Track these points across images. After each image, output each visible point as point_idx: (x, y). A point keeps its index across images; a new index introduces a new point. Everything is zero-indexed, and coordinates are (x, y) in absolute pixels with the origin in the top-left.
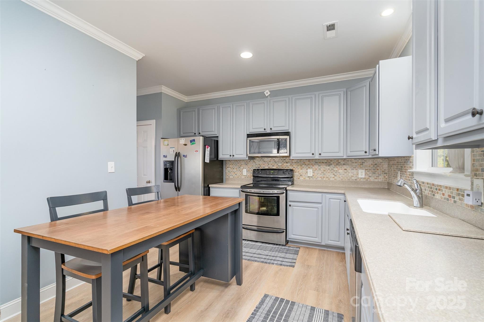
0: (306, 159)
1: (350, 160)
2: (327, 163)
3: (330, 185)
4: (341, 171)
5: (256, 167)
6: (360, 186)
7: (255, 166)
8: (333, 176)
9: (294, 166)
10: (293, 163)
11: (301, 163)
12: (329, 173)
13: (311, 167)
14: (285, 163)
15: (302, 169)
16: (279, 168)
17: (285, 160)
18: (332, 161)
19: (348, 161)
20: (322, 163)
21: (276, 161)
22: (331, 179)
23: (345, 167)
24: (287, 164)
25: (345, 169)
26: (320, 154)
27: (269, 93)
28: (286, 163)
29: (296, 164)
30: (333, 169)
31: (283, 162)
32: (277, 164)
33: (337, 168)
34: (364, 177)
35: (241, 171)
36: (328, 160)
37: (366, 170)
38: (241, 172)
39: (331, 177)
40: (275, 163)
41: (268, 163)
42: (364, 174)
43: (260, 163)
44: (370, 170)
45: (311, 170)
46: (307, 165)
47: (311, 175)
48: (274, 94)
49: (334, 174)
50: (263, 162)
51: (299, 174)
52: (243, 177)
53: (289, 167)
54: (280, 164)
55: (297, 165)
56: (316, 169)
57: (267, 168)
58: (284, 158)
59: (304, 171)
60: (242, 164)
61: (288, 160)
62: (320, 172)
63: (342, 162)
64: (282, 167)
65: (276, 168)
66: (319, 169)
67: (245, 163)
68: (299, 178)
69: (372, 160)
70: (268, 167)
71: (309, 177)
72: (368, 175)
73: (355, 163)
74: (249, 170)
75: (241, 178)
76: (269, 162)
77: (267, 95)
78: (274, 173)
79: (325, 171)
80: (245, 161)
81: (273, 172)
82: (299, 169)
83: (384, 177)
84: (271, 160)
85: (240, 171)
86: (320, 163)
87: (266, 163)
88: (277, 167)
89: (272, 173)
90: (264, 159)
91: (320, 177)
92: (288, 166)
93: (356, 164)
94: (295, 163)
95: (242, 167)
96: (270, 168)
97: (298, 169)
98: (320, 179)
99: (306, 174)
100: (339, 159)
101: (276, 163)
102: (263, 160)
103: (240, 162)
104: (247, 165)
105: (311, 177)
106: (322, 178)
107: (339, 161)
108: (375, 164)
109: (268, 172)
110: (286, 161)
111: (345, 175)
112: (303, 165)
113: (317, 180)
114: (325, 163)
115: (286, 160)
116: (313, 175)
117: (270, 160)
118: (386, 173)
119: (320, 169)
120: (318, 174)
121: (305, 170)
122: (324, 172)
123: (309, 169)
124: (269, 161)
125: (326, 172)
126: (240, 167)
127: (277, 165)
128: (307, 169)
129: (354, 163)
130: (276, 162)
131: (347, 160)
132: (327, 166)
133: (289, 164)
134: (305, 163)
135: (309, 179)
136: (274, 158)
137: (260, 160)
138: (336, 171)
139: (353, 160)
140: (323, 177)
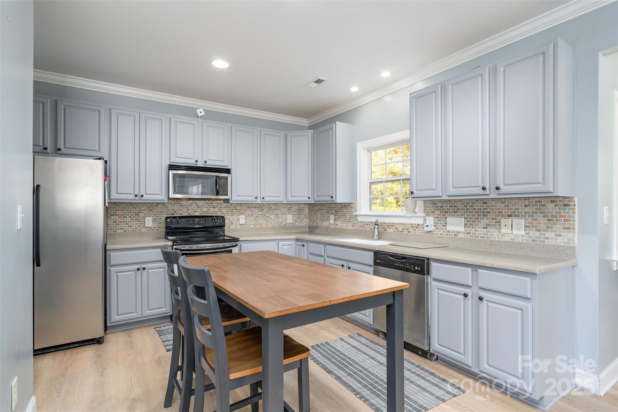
0: (238, 204)
1: (280, 205)
2: (259, 207)
3: (262, 233)
4: (272, 217)
5: (169, 213)
6: (288, 232)
7: (166, 212)
8: (265, 222)
9: (223, 212)
10: (222, 207)
11: (231, 208)
12: (261, 219)
13: (244, 213)
14: (212, 208)
15: (232, 215)
16: (203, 215)
17: (212, 203)
18: (264, 206)
19: (279, 206)
20: (255, 207)
21: (199, 205)
22: (264, 226)
23: (276, 212)
24: (214, 210)
25: (276, 215)
26: (263, 198)
27: (203, 113)
28: (213, 208)
29: (226, 209)
30: (265, 215)
31: (209, 207)
32: (201, 210)
33: (269, 213)
34: (291, 222)
35: (139, 220)
36: (261, 205)
37: (293, 215)
38: (141, 221)
39: (263, 224)
40: (198, 208)
41: (188, 208)
42: (291, 219)
43: (175, 208)
44: (296, 215)
45: (244, 216)
46: (238, 210)
47: (244, 223)
48: (210, 115)
49: (266, 220)
50: (180, 207)
51: (229, 221)
52: (144, 230)
53: (217, 214)
54: (205, 210)
55: (227, 211)
56: (249, 215)
57: (185, 214)
58: (211, 202)
59: (235, 217)
60: (142, 209)
61: (216, 204)
62: (253, 218)
63: (274, 207)
64: (208, 214)
65: (199, 215)
66: (251, 215)
67: (147, 208)
68: (229, 227)
69: (298, 205)
70: (188, 214)
71: (241, 225)
72: (294, 220)
73: (285, 208)
74: (156, 219)
75: (140, 231)
76: (189, 207)
77: (200, 115)
78: (200, 221)
79: (258, 217)
80: (149, 205)
81: (198, 220)
82: (230, 216)
83: (306, 221)
84: (193, 204)
85: (139, 221)
86: (252, 208)
87: (184, 208)
88: (201, 213)
89: (197, 221)
90: (182, 203)
91: (253, 224)
92: (215, 211)
93: (285, 209)
94: (224, 207)
95: (142, 215)
96: (191, 215)
97: (228, 215)
98: (253, 226)
99: (237, 221)
100: (271, 204)
101: (200, 208)
102: (179, 204)
103: (139, 206)
104: (152, 210)
105: (243, 225)
106: (255, 225)
107: (270, 206)
108: (300, 209)
109: (191, 221)
110: (213, 205)
111: (276, 221)
112: (234, 211)
113: (250, 228)
114: (258, 208)
115: (213, 204)
116: (245, 223)
117: (191, 203)
118: (307, 218)
119: (253, 215)
120: (250, 221)
121: (237, 216)
122: (257, 218)
123: (241, 215)
124: (189, 206)
125: (259, 218)
126: (138, 215)
127: (201, 211)
128: (238, 215)
129: (283, 208)
130: (200, 206)
131: (278, 204)
132: (259, 211)
133: (216, 209)
134: (236, 207)
135: (241, 227)
136: (196, 201)
137: (175, 203)
138: (268, 217)
139: (283, 205)
140: (256, 224)
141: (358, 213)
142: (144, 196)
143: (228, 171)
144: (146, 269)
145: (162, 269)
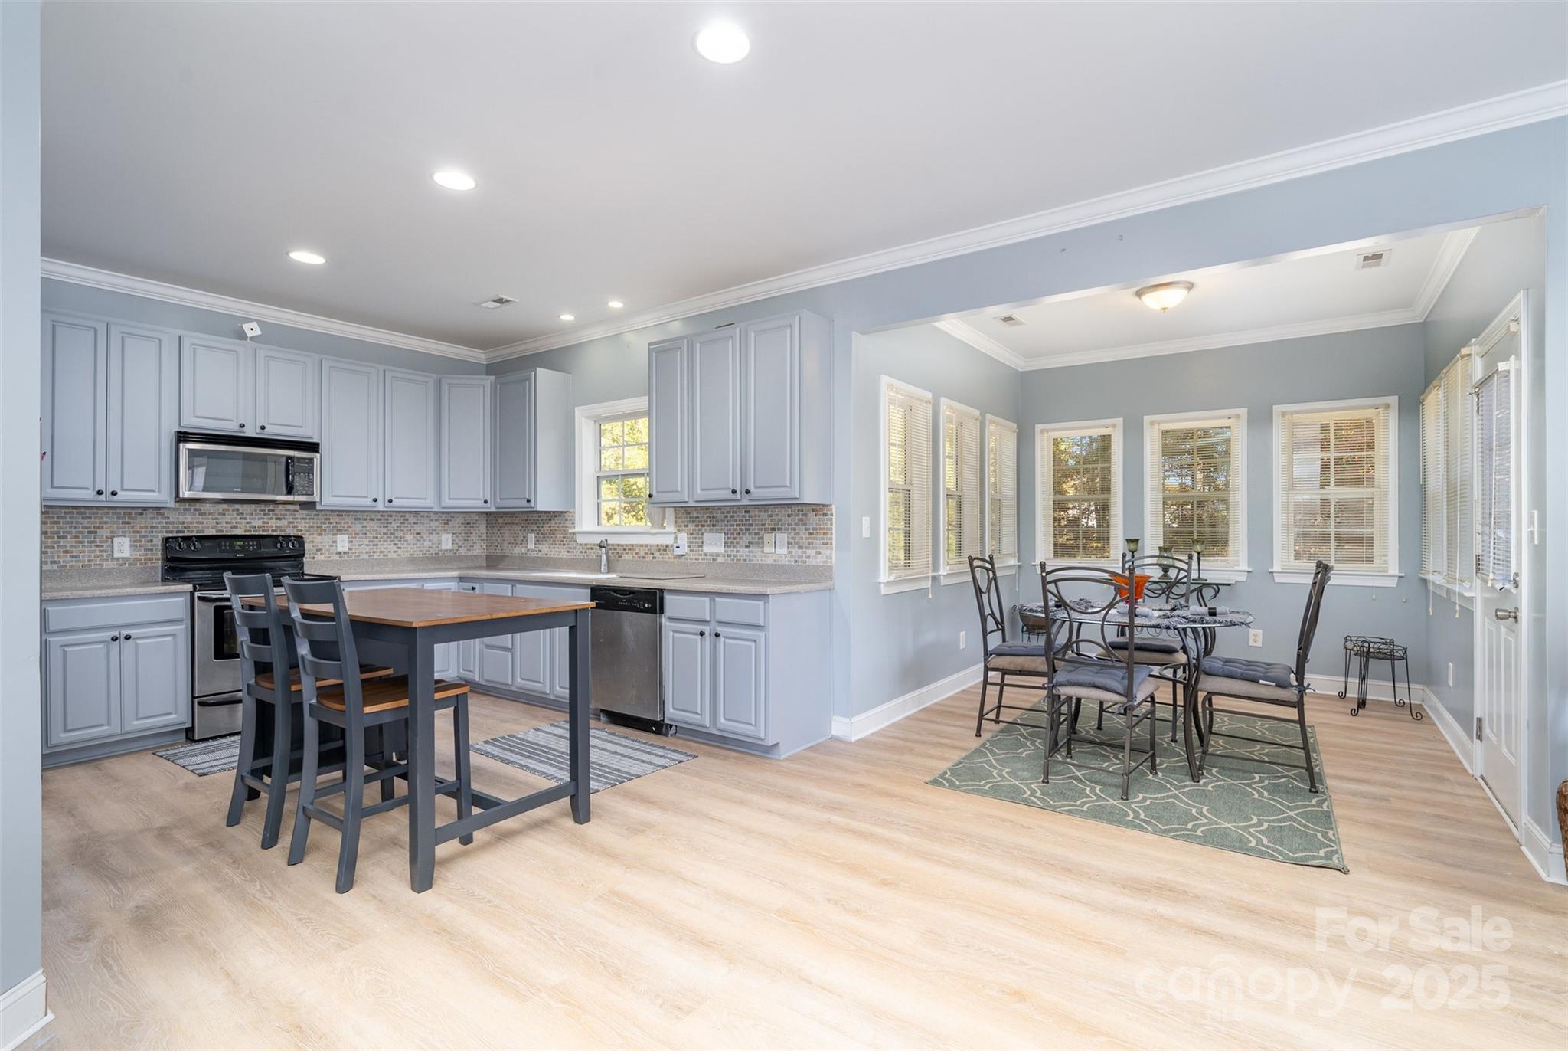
0: (332, 511)
1: (426, 514)
2: (381, 519)
4: (409, 537)
5: (171, 529)
6: (444, 566)
7: (164, 527)
8: (394, 548)
9: (300, 528)
10: (296, 519)
11: (318, 519)
12: (384, 541)
13: (345, 531)
14: (274, 521)
15: (321, 535)
16: (253, 533)
17: (273, 510)
18: (391, 516)
19: (423, 516)
20: (371, 519)
21: (243, 514)
22: (390, 556)
23: (417, 528)
24: (279, 523)
25: (418, 534)
26: (390, 501)
27: (257, 332)
28: (276, 519)
29: (305, 523)
30: (394, 534)
31: (266, 517)
32: (248, 523)
33: (403, 530)
34: (451, 548)
35: (98, 544)
36: (384, 514)
37: (453, 534)
38: (102, 546)
39: (390, 552)
40: (240, 519)
41: (217, 519)
42: (450, 541)
43: (186, 518)
44: (459, 534)
45: (346, 537)
46: (335, 524)
47: (346, 550)
48: (273, 336)
49: (395, 544)
50: (197, 516)
51: (313, 546)
52: (111, 564)
53: (285, 531)
54: (257, 523)
55: (307, 525)
56: (357, 534)
57: (212, 532)
58: (271, 507)
59: (327, 539)
60: (105, 520)
61: (283, 512)
62: (366, 541)
63: (412, 520)
64: (263, 531)
65: (243, 533)
66: (363, 534)
67: (119, 518)
68: (314, 558)
69: (464, 515)
70: (217, 531)
71: (340, 553)
72: (456, 544)
73: (436, 520)
74: (141, 541)
75: (99, 567)
76: (220, 517)
77: (250, 334)
78: (246, 545)
79: (377, 538)
80: (122, 511)
81: (242, 543)
82: (314, 536)
83: (481, 546)
84: (228, 510)
85: (97, 546)
86: (366, 519)
87: (208, 519)
88: (248, 529)
89: (240, 546)
90: (202, 508)
91: (367, 553)
92: (280, 527)
93: (437, 523)
94: (303, 519)
95: (104, 533)
96: (224, 533)
97: (310, 535)
98: (366, 556)
99: (331, 546)
100: (406, 512)
101: (246, 519)
102: (195, 510)
103: (97, 513)
104: (129, 523)
105: (344, 553)
106: (372, 554)
107: (405, 516)
108: (468, 524)
109: (225, 546)
110: (276, 514)
111: (418, 545)
112: (324, 525)
113: (361, 560)
114: (377, 520)
115: (276, 512)
116: (349, 549)
117: (223, 510)
118: (484, 540)
119: (366, 534)
120: (360, 545)
121: (331, 536)
122: (376, 540)
123: (341, 534)
124: (219, 514)
125: (380, 541)
126: (96, 532)
127: (248, 525)
128: (333, 535)
129: (432, 520)
130: (245, 516)
131: (422, 514)
132: (380, 527)
133: (284, 523)
134: (329, 519)
135: (340, 557)
136: (237, 506)
137: (187, 510)
138: (401, 537)
139: (432, 514)
140: (374, 552)
141: (577, 529)
142: (119, 493)
143: (314, 447)
144: (133, 637)
145: (169, 638)
